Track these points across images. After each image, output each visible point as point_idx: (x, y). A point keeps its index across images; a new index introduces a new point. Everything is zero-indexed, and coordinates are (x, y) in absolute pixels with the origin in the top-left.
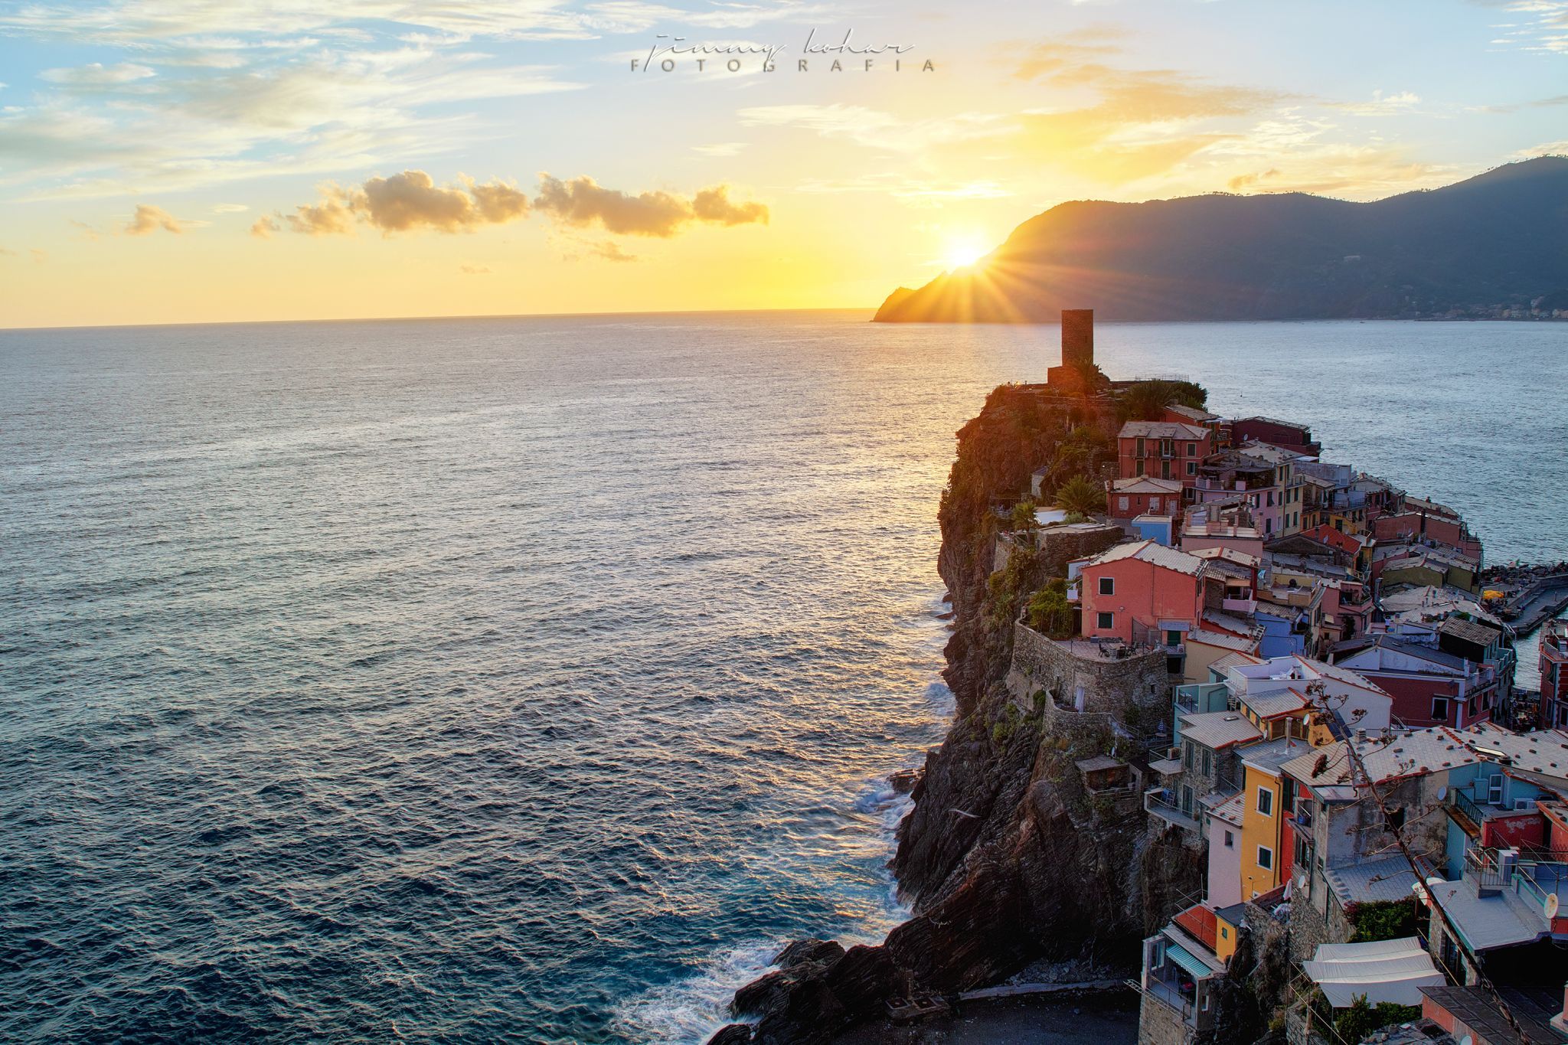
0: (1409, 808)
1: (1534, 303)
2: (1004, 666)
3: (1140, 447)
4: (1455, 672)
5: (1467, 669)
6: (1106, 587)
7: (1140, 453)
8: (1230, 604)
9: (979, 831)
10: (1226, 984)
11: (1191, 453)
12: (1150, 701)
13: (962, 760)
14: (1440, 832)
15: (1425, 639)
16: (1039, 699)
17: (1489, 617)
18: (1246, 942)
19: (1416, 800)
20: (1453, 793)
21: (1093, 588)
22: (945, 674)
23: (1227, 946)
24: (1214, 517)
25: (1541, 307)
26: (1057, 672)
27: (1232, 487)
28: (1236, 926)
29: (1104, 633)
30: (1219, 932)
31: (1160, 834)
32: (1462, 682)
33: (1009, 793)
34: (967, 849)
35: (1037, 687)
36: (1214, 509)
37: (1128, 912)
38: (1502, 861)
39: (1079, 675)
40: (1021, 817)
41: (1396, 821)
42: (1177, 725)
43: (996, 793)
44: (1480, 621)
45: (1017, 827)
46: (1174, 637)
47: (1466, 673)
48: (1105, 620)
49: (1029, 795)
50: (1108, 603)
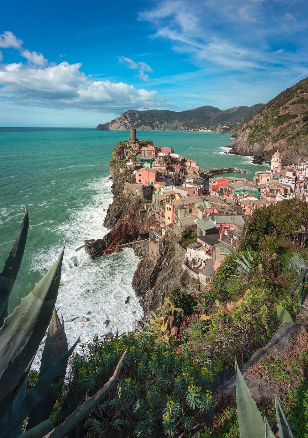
0: (192, 209)
1: (205, 129)
2: (123, 189)
3: (145, 152)
4: (196, 187)
5: (198, 186)
6: (140, 175)
7: (145, 153)
8: (161, 177)
9: (119, 217)
10: (164, 239)
11: (153, 153)
12: (148, 194)
13: (116, 205)
14: (197, 212)
15: (191, 182)
16: (130, 194)
17: (201, 178)
18: (166, 233)
19: (193, 207)
20: (199, 206)
21: (138, 175)
22: (111, 191)
23: (163, 233)
24: (158, 163)
25: (206, 129)
26: (133, 190)
27: (160, 158)
28: (165, 230)
29: (140, 182)
30: (162, 231)
31: (151, 216)
32: (197, 189)
33: (124, 210)
34: (117, 221)
35: (129, 192)
36: (158, 162)
37: (146, 229)
38: (207, 216)
39: (136, 190)
40: (127, 215)
41: (190, 211)
42: (153, 197)
43: (122, 211)
44: (200, 179)
45: (126, 216)
46: (152, 183)
47: (198, 187)
48: (140, 181)
49: (128, 211)
50: (141, 178)
